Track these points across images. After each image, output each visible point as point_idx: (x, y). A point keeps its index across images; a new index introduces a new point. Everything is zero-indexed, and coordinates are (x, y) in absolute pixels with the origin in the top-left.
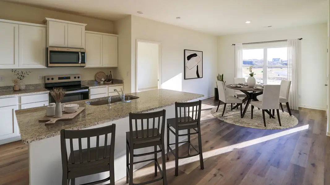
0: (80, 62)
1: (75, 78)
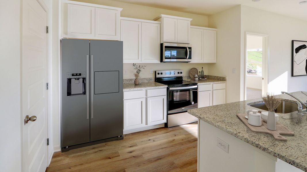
1: (178, 73)
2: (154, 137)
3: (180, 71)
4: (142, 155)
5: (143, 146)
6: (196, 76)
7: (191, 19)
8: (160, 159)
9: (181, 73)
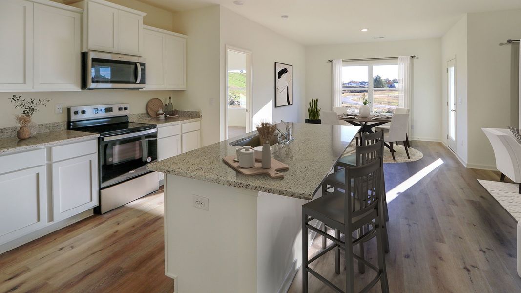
0: (138, 81)
1: (120, 109)
2: (71, 241)
3: (123, 106)
4: (47, 283)
5: (46, 265)
6: (161, 112)
7: (145, 14)
8: (92, 272)
9: (126, 109)
